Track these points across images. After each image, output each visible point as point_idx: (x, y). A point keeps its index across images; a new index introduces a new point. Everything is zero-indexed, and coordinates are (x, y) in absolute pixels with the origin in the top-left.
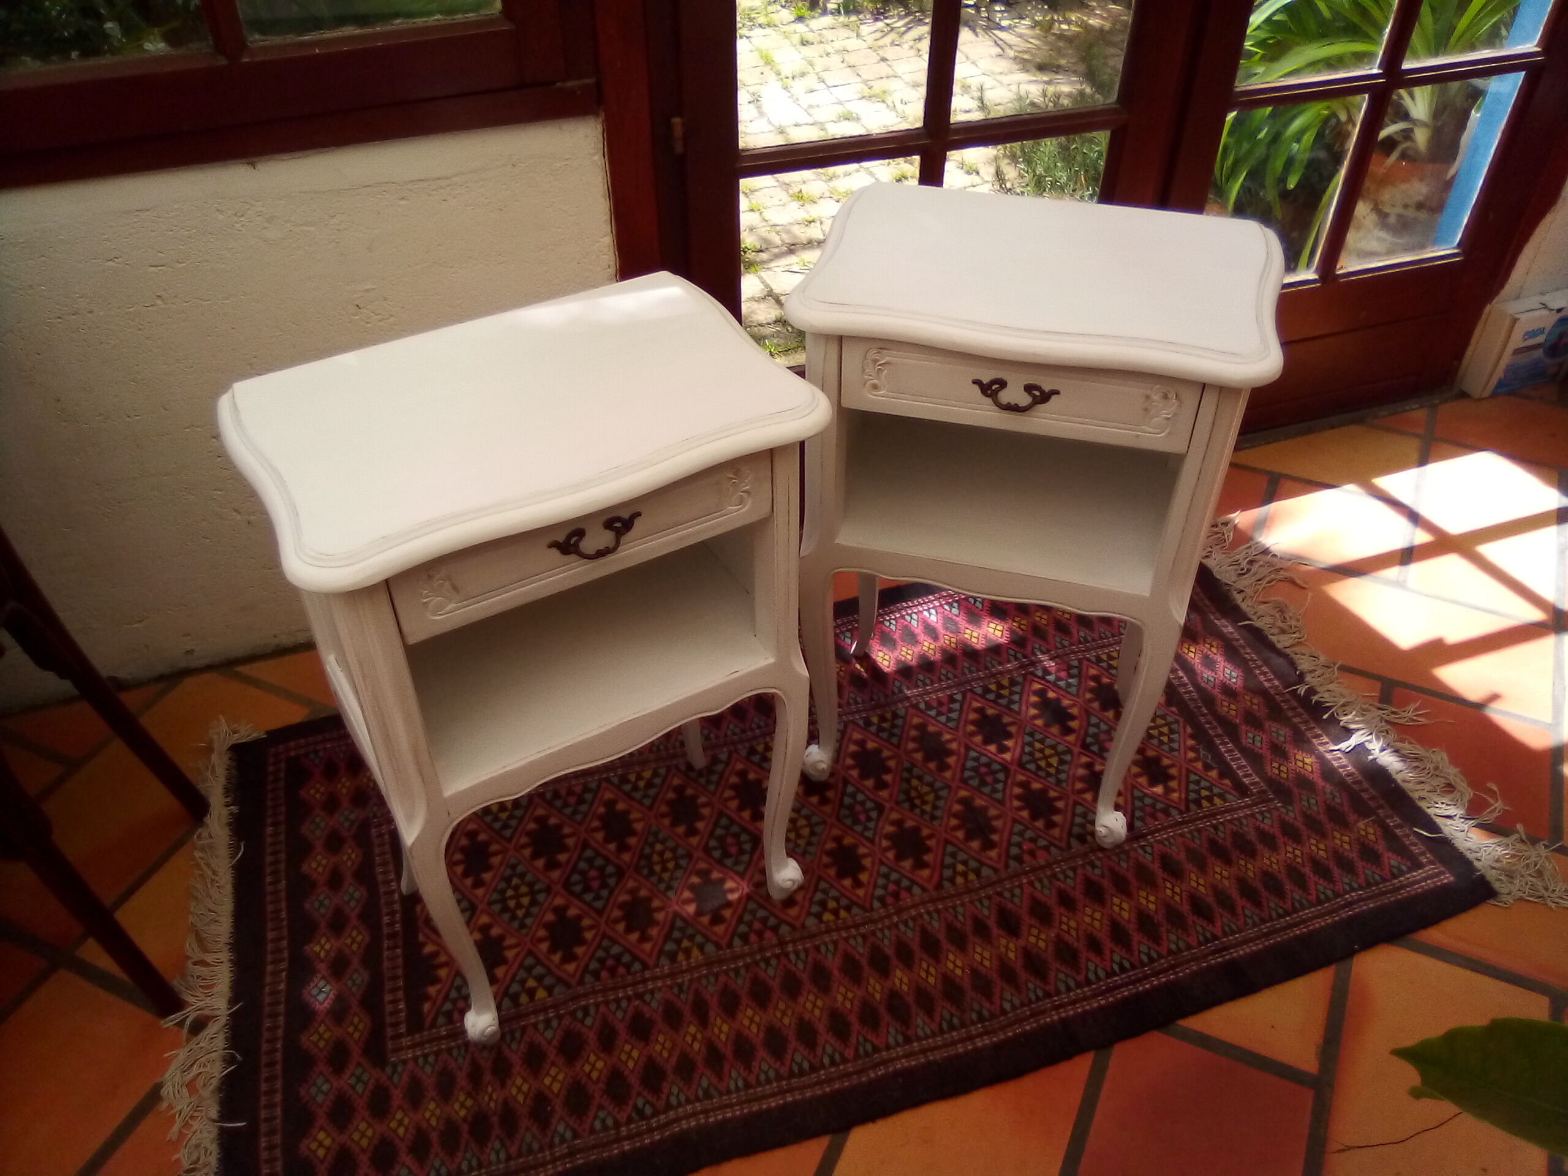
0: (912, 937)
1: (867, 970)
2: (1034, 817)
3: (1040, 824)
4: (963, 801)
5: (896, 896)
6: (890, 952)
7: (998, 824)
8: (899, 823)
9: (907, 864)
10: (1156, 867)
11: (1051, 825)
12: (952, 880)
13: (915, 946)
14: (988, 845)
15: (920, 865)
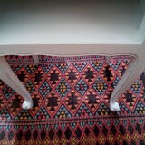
0: (40, 130)
1: (24, 137)
2: (89, 103)
3: (90, 105)
4: (72, 93)
5: (42, 116)
6: (32, 133)
7: (78, 102)
8: (53, 95)
9: (49, 108)
10: (118, 129)
11: (93, 106)
12: (58, 116)
13: (39, 133)
14: (73, 108)
15: (53, 109)
